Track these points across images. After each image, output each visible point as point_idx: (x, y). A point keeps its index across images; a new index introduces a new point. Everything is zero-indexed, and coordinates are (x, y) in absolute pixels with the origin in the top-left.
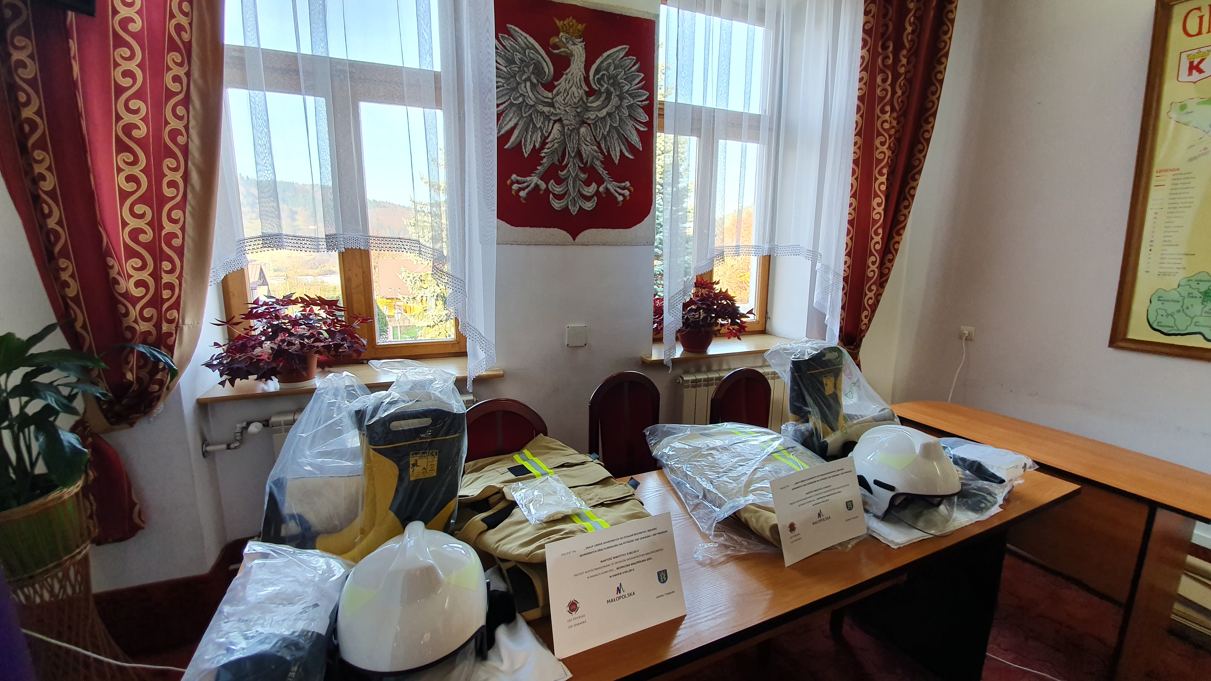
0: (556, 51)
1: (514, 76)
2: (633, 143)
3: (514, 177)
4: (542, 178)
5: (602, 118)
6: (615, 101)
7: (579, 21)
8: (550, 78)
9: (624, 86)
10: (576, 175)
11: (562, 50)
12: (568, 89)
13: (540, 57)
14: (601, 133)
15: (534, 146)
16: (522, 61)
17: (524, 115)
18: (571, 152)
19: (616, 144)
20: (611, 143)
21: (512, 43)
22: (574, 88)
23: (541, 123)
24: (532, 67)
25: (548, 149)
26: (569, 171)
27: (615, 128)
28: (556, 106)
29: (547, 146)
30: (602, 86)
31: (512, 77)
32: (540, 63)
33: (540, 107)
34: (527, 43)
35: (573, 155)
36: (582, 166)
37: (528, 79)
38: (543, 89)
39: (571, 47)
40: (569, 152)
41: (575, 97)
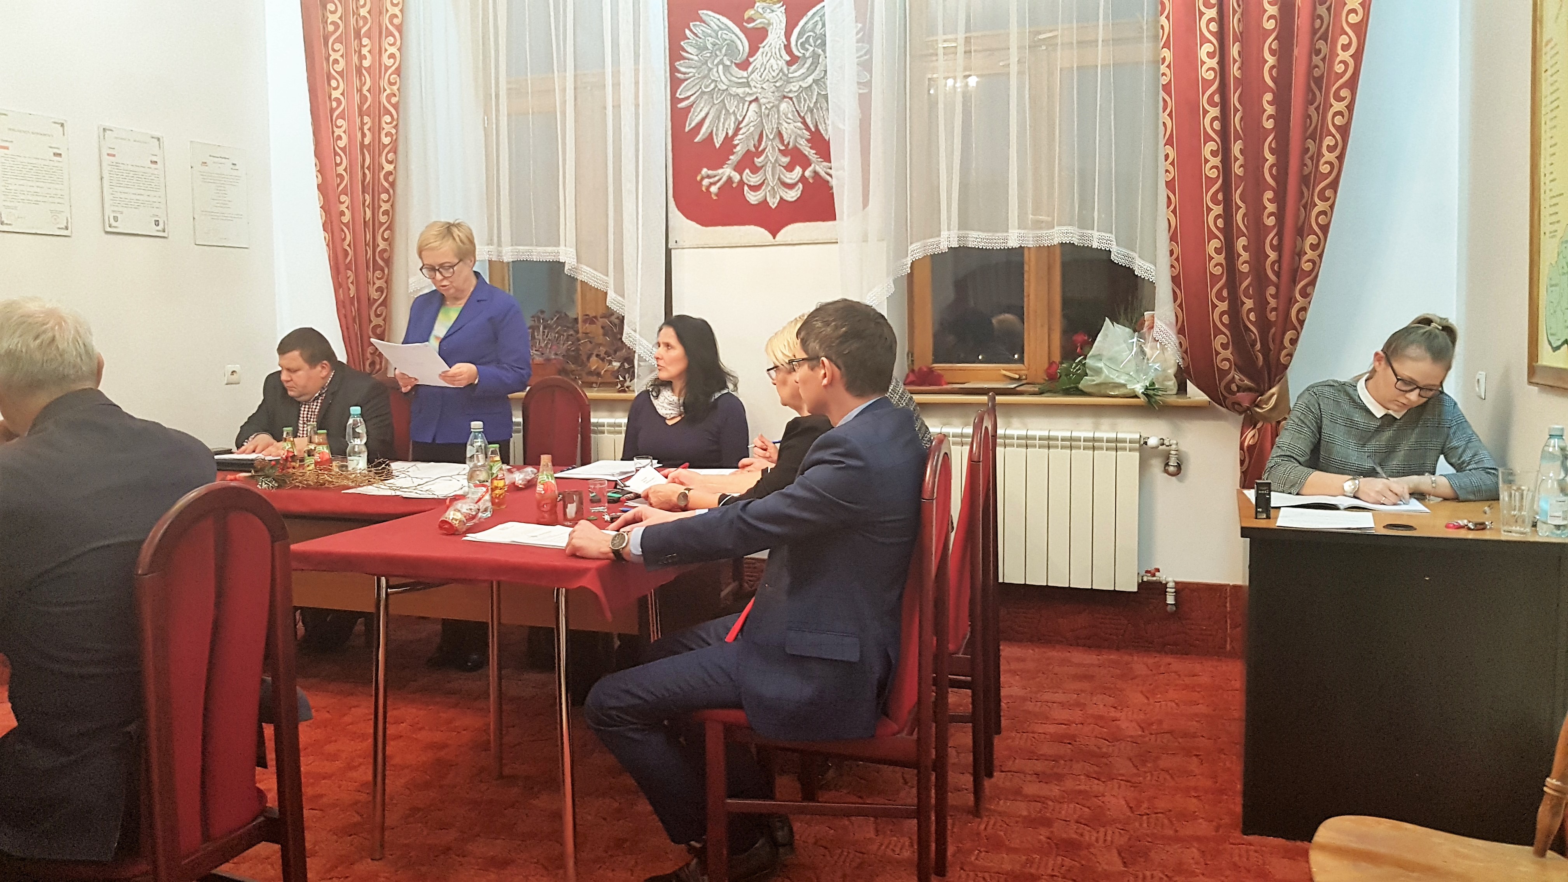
0: (751, 25)
1: (706, 63)
3: (705, 171)
4: (735, 170)
5: (806, 88)
6: (823, 64)
8: (746, 55)
10: (776, 161)
11: (758, 21)
12: (765, 63)
13: (733, 36)
14: (806, 105)
15: (727, 133)
16: (714, 45)
17: (716, 102)
18: (769, 134)
19: (827, 116)
20: (819, 115)
21: (704, 29)
22: (772, 61)
23: (734, 108)
24: (725, 48)
25: (742, 134)
26: (767, 156)
28: (752, 85)
29: (741, 132)
30: (807, 50)
31: (703, 64)
32: (733, 42)
33: (734, 90)
34: (720, 25)
35: (771, 137)
36: (783, 148)
37: (721, 62)
38: (737, 69)
39: (768, 15)
40: (767, 135)
41: (774, 71)
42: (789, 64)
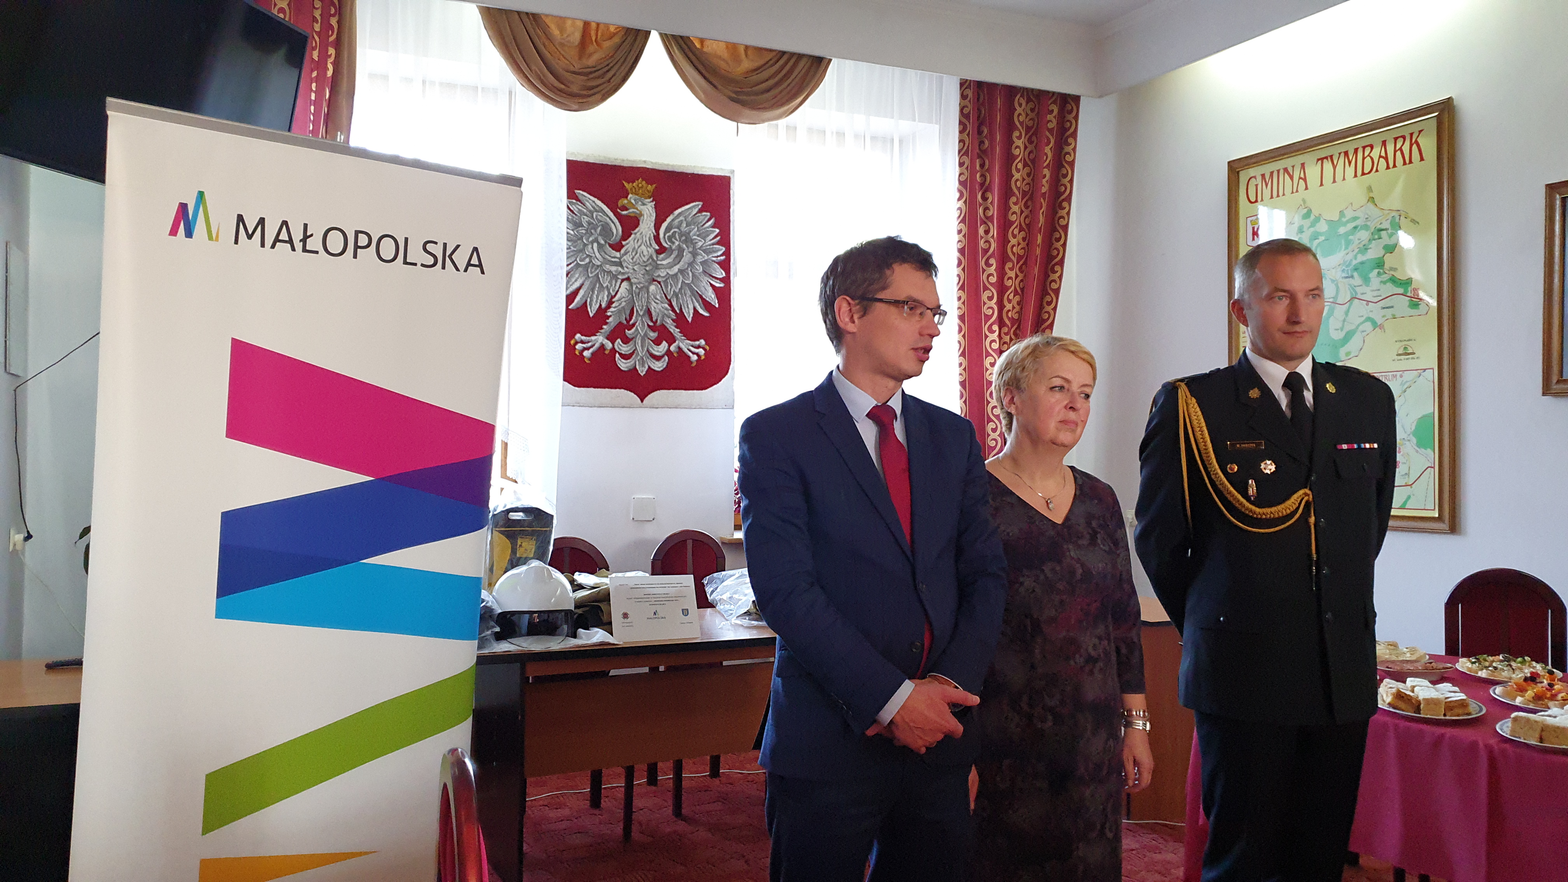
0: (624, 213)
1: (581, 239)
2: (707, 299)
3: (578, 336)
4: (608, 338)
5: (673, 275)
6: (687, 257)
7: (648, 183)
8: (618, 238)
9: (696, 243)
10: (646, 334)
11: (631, 210)
12: (636, 247)
13: (608, 219)
14: (672, 290)
15: (601, 305)
16: (589, 223)
17: (590, 275)
18: (639, 310)
19: (690, 302)
20: (683, 300)
21: (580, 208)
22: (643, 247)
23: (607, 283)
24: (599, 228)
25: (615, 307)
26: (637, 329)
27: (688, 285)
28: (624, 265)
29: (614, 305)
30: (673, 243)
31: (579, 239)
32: (608, 224)
33: (607, 267)
34: (596, 207)
35: (641, 313)
36: (651, 324)
37: (596, 240)
38: (610, 249)
39: (640, 207)
40: (637, 311)
41: (644, 256)
42: (658, 252)
